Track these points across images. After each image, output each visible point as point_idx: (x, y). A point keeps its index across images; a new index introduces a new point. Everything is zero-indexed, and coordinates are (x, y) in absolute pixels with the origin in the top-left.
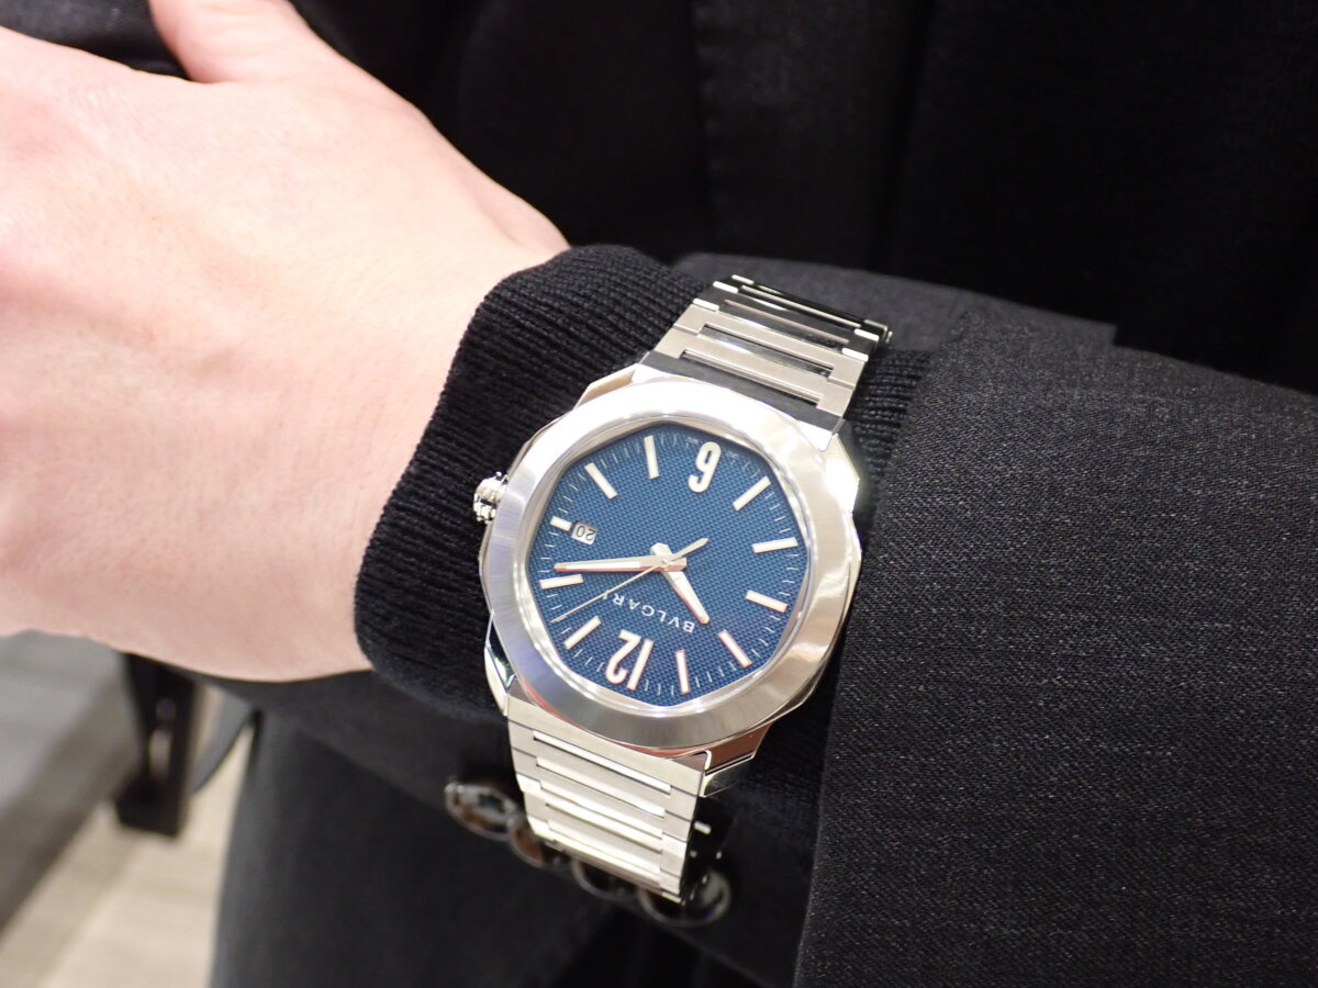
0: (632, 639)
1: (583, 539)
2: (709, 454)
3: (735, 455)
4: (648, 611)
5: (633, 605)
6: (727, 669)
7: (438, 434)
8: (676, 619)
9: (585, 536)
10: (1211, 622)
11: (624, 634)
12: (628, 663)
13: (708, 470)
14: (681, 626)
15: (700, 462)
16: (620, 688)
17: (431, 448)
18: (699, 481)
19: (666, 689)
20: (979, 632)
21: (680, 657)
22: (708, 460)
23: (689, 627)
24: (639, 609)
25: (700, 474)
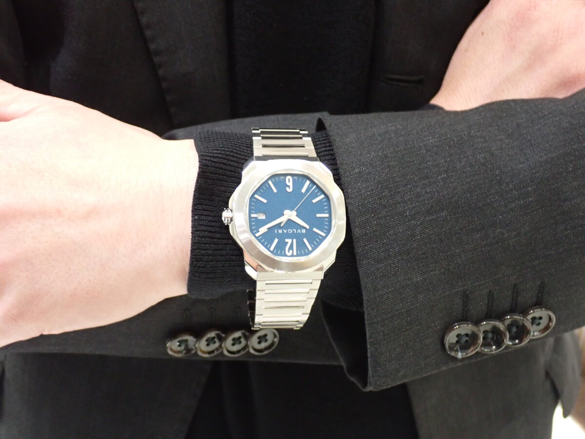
0: (289, 241)
1: (261, 218)
2: (289, 179)
3: (296, 178)
4: (290, 231)
5: (285, 231)
6: (319, 239)
7: (197, 204)
8: (299, 230)
9: (262, 217)
10: (441, 176)
11: (287, 240)
12: (291, 248)
13: (291, 184)
14: (301, 231)
15: (287, 182)
16: (292, 256)
17: (196, 209)
18: (289, 188)
19: (305, 252)
20: (384, 201)
21: (305, 240)
22: (289, 181)
23: (304, 231)
24: (287, 232)
25: (289, 186)
